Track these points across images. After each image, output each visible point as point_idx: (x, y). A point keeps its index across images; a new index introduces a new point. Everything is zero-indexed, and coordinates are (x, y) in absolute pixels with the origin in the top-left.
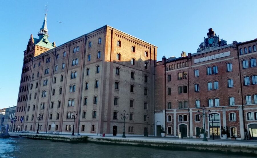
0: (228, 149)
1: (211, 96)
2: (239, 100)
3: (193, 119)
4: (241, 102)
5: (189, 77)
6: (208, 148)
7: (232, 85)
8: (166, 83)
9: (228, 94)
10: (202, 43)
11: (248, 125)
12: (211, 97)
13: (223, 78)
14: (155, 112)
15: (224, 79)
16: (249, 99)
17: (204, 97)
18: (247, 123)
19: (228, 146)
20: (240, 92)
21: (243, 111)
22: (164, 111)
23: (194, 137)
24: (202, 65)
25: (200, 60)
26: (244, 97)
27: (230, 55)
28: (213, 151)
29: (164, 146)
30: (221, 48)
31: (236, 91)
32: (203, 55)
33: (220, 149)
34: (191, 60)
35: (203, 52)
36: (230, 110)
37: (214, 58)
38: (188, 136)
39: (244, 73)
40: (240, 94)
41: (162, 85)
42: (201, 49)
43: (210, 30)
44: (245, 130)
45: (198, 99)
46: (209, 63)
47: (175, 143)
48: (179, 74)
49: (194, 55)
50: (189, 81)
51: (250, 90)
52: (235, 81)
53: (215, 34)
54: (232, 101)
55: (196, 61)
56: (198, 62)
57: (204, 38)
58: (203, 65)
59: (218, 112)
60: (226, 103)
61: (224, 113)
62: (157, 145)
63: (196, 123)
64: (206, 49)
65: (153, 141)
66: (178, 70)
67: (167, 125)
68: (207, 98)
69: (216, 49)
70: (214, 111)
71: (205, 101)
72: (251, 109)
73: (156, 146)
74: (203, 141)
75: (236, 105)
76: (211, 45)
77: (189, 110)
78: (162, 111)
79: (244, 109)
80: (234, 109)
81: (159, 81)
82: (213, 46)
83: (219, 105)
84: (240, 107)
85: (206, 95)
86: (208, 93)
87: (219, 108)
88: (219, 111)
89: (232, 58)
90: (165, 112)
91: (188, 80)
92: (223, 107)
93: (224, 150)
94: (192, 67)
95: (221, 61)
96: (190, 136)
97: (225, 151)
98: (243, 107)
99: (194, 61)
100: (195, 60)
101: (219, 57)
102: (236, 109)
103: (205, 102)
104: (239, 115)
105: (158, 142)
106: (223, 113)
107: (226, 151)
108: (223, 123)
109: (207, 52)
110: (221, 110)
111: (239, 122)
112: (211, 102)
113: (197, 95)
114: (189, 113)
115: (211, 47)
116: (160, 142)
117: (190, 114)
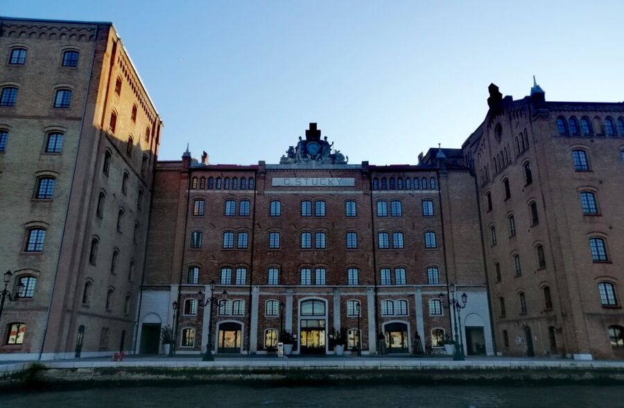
0: (525, 374)
1: (307, 261)
2: (367, 275)
3: (259, 310)
4: (372, 280)
5: (256, 214)
6: (483, 376)
7: (355, 244)
8: (189, 218)
9: (347, 261)
10: (291, 148)
11: (384, 324)
12: (309, 265)
13: (336, 227)
14: (143, 288)
15: (340, 230)
16: (384, 275)
17: (292, 263)
18: (383, 322)
19: (523, 368)
20: (371, 260)
21: (376, 297)
22: (175, 288)
23: (259, 353)
24: (291, 192)
25: (287, 181)
26: (378, 270)
27: (354, 185)
28: (495, 380)
29: (372, 377)
30: (335, 168)
31: (363, 256)
32: (294, 173)
33: (509, 375)
34: (264, 178)
35: (294, 166)
36: (349, 294)
37: (319, 185)
38: (244, 350)
39: (381, 225)
40: (370, 263)
41: (175, 221)
42: (290, 160)
43: (313, 126)
44: (380, 337)
45: (275, 265)
46: (309, 192)
47: (401, 368)
48: (228, 204)
49: (274, 168)
50: (256, 222)
51: (391, 258)
52: (362, 238)
53: (326, 138)
54: (353, 275)
55: (277, 181)
56: (280, 185)
57: (300, 138)
58: (293, 194)
59: (324, 297)
60: (342, 279)
61: (336, 301)
62: (350, 377)
63: (268, 321)
64: (303, 162)
65: (337, 366)
66: (227, 192)
67: (180, 324)
68: (299, 265)
69: (325, 167)
70: (315, 294)
71: (292, 272)
72: (391, 294)
73: (348, 379)
74: (455, 360)
75: (362, 284)
76: (314, 158)
77: (251, 289)
78: (169, 288)
79: (379, 294)
80: (358, 294)
81: (166, 211)
82: (318, 160)
83: (323, 282)
84: (369, 289)
85: (296, 259)
86: (302, 254)
87: (327, 289)
88: (325, 294)
89: (358, 192)
90: (180, 290)
91: (254, 221)
92: (334, 288)
93: (517, 378)
94: (265, 192)
95: (335, 192)
96: (248, 350)
97: (519, 380)
98: (376, 290)
99: (271, 181)
100: (273, 179)
101: (331, 185)
102: (362, 294)
103: (292, 274)
104: (367, 305)
105: (352, 368)
106: (335, 299)
107: (522, 378)
108: (333, 321)
109: (305, 168)
110: (332, 294)
111: (367, 318)
112: (306, 275)
113: (274, 256)
114: (251, 296)
115: (314, 161)
116: (357, 368)
117: (253, 297)
